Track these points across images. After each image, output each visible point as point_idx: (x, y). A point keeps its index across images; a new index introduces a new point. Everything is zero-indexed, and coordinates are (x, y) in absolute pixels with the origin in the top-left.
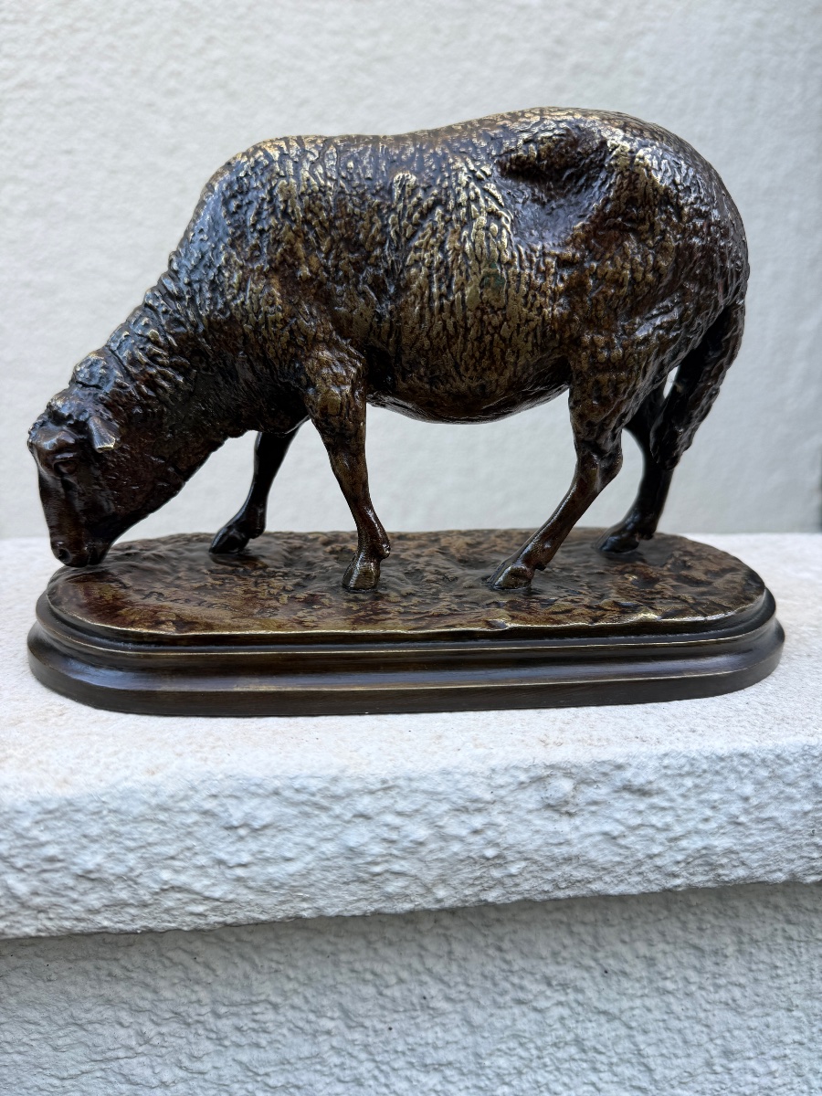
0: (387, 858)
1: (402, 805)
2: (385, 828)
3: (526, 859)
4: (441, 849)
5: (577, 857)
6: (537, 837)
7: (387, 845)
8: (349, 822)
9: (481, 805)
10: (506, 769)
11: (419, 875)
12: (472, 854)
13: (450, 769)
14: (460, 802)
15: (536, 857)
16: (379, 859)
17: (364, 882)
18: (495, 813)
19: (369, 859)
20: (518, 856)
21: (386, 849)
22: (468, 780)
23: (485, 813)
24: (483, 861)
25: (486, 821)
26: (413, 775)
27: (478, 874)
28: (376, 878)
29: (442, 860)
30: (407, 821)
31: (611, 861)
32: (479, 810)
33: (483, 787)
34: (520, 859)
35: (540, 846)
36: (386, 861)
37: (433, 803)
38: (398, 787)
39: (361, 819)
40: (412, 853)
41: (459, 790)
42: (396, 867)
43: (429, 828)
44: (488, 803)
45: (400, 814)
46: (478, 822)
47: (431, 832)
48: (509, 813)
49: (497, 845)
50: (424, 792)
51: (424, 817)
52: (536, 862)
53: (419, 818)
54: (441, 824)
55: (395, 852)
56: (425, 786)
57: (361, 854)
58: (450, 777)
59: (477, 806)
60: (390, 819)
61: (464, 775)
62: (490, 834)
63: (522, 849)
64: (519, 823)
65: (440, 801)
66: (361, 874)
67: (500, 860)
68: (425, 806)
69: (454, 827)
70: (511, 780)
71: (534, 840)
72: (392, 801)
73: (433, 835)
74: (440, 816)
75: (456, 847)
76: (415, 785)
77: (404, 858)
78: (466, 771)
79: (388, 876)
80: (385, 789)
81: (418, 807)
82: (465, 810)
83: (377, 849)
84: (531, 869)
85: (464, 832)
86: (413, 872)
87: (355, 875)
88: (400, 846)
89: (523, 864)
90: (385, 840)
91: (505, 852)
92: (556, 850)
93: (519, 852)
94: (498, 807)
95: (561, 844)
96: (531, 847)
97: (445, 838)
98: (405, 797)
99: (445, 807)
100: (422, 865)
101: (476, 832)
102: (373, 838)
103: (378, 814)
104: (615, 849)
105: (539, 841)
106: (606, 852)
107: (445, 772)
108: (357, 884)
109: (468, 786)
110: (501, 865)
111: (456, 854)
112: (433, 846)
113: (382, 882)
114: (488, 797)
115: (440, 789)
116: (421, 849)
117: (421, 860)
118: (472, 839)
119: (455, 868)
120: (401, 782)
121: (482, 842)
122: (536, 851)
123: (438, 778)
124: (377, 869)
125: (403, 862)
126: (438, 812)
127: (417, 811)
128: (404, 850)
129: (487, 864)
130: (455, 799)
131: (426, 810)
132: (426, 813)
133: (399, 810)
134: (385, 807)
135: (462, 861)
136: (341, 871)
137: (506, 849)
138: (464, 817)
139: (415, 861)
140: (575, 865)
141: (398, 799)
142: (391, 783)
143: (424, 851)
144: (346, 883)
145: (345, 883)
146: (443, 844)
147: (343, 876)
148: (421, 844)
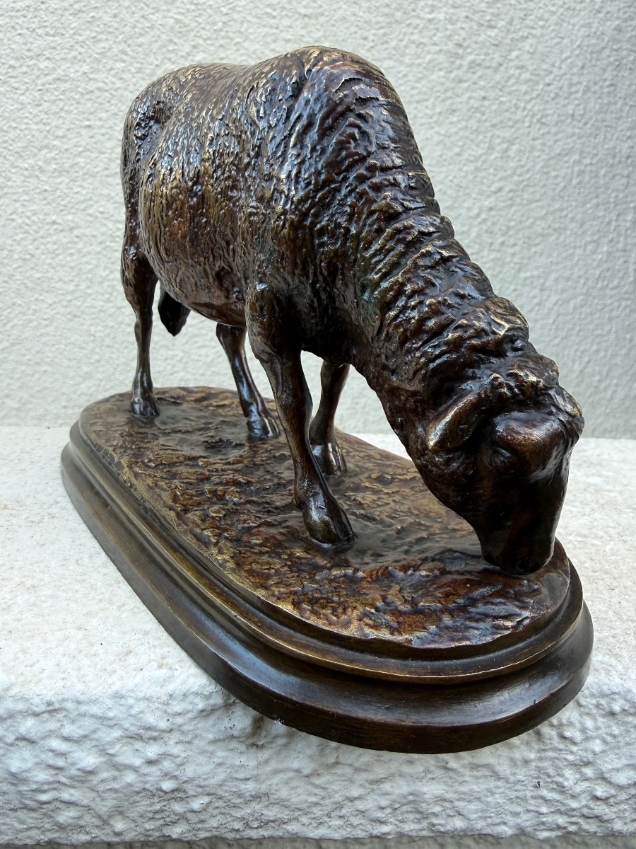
0: (55, 785)
1: (68, 730)
2: (51, 754)
3: (209, 794)
4: (115, 779)
5: (267, 795)
6: (221, 770)
7: (53, 772)
8: (11, 745)
9: (155, 734)
10: (185, 695)
11: (92, 805)
12: (147, 786)
13: (124, 692)
14: (132, 728)
15: (221, 793)
16: (46, 787)
17: (32, 810)
18: (172, 742)
19: (34, 787)
20: (200, 790)
21: (52, 776)
22: (143, 705)
23: (161, 742)
24: (162, 794)
25: (161, 750)
26: (82, 698)
27: (158, 807)
28: (45, 806)
29: (116, 791)
30: (75, 747)
31: (306, 801)
32: (155, 739)
33: (158, 713)
34: (202, 794)
35: (224, 781)
36: (55, 789)
37: (104, 729)
38: (65, 710)
39: (24, 743)
40: (83, 782)
41: (130, 716)
42: (65, 796)
43: (100, 755)
44: (163, 731)
45: (66, 739)
46: (152, 751)
47: (103, 759)
48: (188, 742)
49: (175, 778)
50: (93, 716)
51: (94, 743)
52: (221, 798)
53: (88, 744)
54: (111, 752)
55: (63, 780)
56: (94, 709)
57: (24, 781)
58: (123, 702)
60: (56, 744)
61: (138, 700)
62: (167, 765)
63: (203, 784)
64: (199, 754)
65: (111, 727)
66: (27, 802)
67: (178, 794)
68: (94, 732)
69: (127, 755)
70: (190, 707)
71: (216, 774)
72: (58, 725)
73: (105, 763)
74: (112, 744)
75: (130, 777)
76: (83, 708)
77: (73, 787)
78: (141, 695)
79: (58, 804)
80: (49, 712)
81: (86, 732)
82: (139, 737)
83: (42, 776)
84: (217, 804)
85: (137, 762)
86: (85, 802)
87: (21, 803)
88: (67, 773)
89: (206, 799)
90: (50, 766)
91: (185, 785)
92: (243, 786)
93: (202, 787)
94: (175, 736)
95: (247, 779)
96: (213, 781)
97: (120, 768)
98: (73, 721)
99: (117, 733)
100: (93, 794)
101: (150, 762)
102: (37, 764)
103: (43, 738)
104: (310, 788)
105: (222, 775)
106: (300, 790)
107: (118, 696)
108: (25, 811)
109: (141, 712)
110: (182, 799)
111: (130, 785)
112: (105, 775)
113: (53, 811)
114: (163, 725)
115: (111, 714)
116: (91, 777)
117: (92, 789)
118: (146, 770)
119: (131, 801)
120: (69, 705)
121: (159, 773)
122: (220, 785)
123: (109, 702)
124: (44, 797)
125: (72, 791)
126: (108, 739)
127: (85, 737)
128: (72, 778)
129: (166, 797)
130: (126, 726)
131: (95, 736)
132: (97, 740)
133: (65, 735)
134: (51, 731)
135: (138, 793)
136: (7, 797)
137: (184, 782)
138: (138, 745)
139: (87, 790)
140: (267, 803)
141: (65, 723)
142: (57, 706)
143: (95, 780)
144: (15, 810)
145: (11, 810)
146: (116, 773)
147: (9, 802)
148: (91, 772)
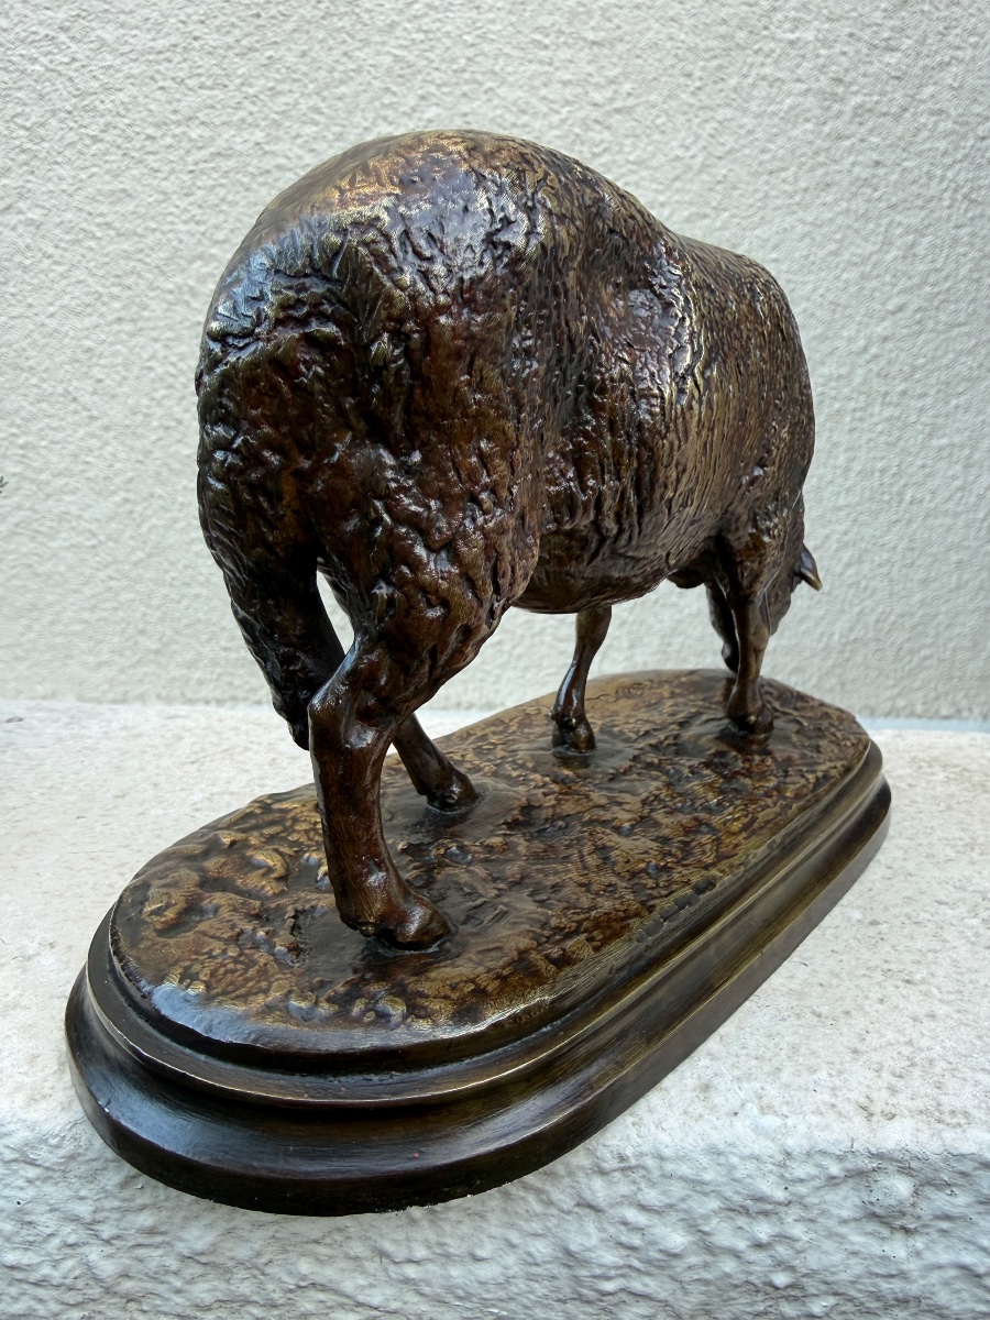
0: (625, 1271)
1: (651, 1196)
2: (622, 1228)
3: (836, 1294)
4: (706, 1266)
5: (918, 1299)
6: (854, 1261)
7: (624, 1252)
8: (569, 1213)
9: (768, 1207)
10: (808, 1154)
11: (671, 1300)
12: (752, 1278)
13: (722, 1146)
14: (736, 1198)
15: (853, 1293)
16: (613, 1273)
17: (588, 1302)
18: (790, 1220)
19: (598, 1271)
20: (824, 1287)
21: (622, 1257)
22: (751, 1166)
23: (774, 1218)
24: (770, 1290)
25: (776, 1230)
26: (667, 1152)
27: (761, 1307)
28: (605, 1298)
29: (706, 1282)
30: (655, 1220)
31: (972, 1311)
32: (766, 1214)
33: (772, 1178)
34: (826, 1293)
35: (859, 1277)
36: (623, 1276)
37: (696, 1196)
38: (644, 1168)
39: (587, 1210)
40: (662, 1268)
41: (735, 1180)
42: (637, 1285)
43: (689, 1233)
44: (780, 1204)
45: (643, 1208)
46: (763, 1230)
47: (691, 1238)
48: (812, 1221)
49: (792, 1269)
50: (683, 1179)
51: (682, 1215)
52: (851, 1300)
53: (673, 1216)
54: (706, 1229)
55: (636, 1263)
56: (685, 1170)
57: (585, 1263)
58: (722, 1160)
59: (761, 1207)
60: (632, 1215)
61: (743, 1158)
62: (782, 1250)
63: (830, 1279)
64: (827, 1237)
65: (706, 1194)
66: (585, 1291)
67: (796, 1292)
68: (683, 1200)
69: (724, 1234)
70: (814, 1171)
71: (848, 1266)
72: (634, 1188)
73: (694, 1243)
74: (706, 1218)
75: (729, 1265)
76: (669, 1167)
77: (648, 1274)
78: (747, 1152)
79: (624, 1296)
80: (623, 1170)
81: (673, 1201)
82: (746, 1211)
83: (610, 1257)
84: (844, 1308)
85: (741, 1245)
86: (663, 1295)
87: (575, 1291)
88: (643, 1255)
89: (832, 1301)
90: (621, 1245)
91: (804, 1280)
92: (884, 1285)
93: (826, 1283)
94: (794, 1212)
95: (892, 1276)
96: (844, 1276)
97: (710, 1249)
98: (652, 1184)
99: (714, 1204)
100: (675, 1286)
101: (759, 1246)
102: (603, 1240)
103: (612, 1206)
104: (980, 1292)
105: (856, 1267)
106: (965, 1295)
107: (714, 1152)
108: (577, 1303)
109: (749, 1176)
110: (796, 1299)
111: (728, 1275)
112: (693, 1260)
113: (615, 1305)
114: (780, 1195)
115: (707, 1177)
116: (675, 1263)
117: (673, 1279)
118: (754, 1256)
119: (725, 1297)
120: (650, 1162)
121: (769, 1261)
122: (853, 1283)
123: (704, 1161)
124: (609, 1286)
125: (647, 1280)
126: (702, 1211)
127: (671, 1206)
128: (649, 1262)
129: (775, 1294)
130: (729, 1194)
131: (684, 1206)
132: (686, 1211)
133: (643, 1202)
134: (623, 1196)
135: (736, 1286)
136: (556, 1283)
137: (805, 1276)
138: (742, 1221)
139: (666, 1279)
140: (914, 1310)
141: (643, 1186)
142: (633, 1162)
143: (679, 1266)
144: (565, 1302)
145: (559, 1300)
146: (709, 1258)
147: (558, 1290)
148: (675, 1256)
